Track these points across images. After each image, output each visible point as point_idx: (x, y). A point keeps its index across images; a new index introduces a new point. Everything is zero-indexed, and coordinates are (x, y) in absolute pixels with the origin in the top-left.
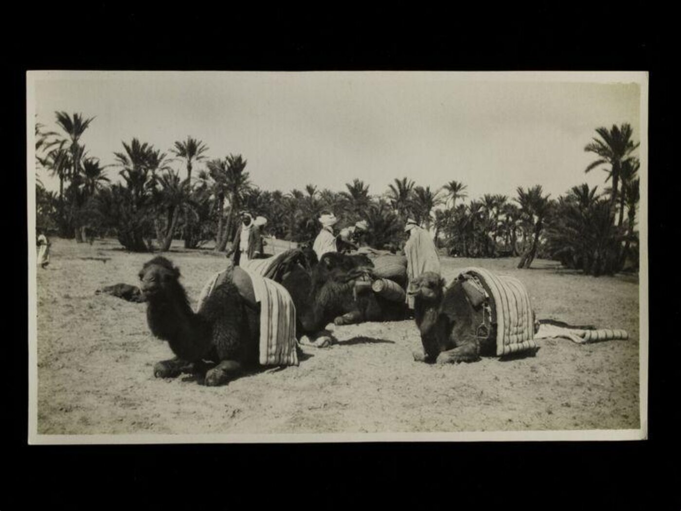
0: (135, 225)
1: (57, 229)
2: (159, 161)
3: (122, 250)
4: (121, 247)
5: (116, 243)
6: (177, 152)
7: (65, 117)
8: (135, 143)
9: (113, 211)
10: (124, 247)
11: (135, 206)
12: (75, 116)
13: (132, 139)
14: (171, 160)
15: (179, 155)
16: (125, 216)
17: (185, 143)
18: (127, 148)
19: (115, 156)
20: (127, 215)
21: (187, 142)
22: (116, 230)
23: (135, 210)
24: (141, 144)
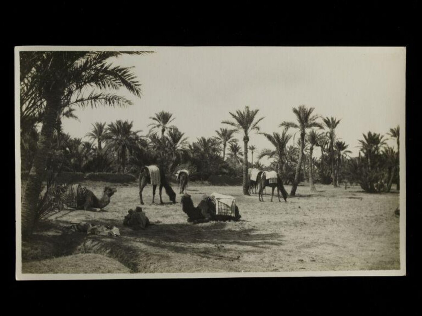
0: (370, 179)
1: (320, 179)
2: (380, 140)
3: (363, 192)
4: (362, 190)
5: (359, 188)
6: (391, 135)
7: (327, 120)
8: (370, 134)
9: (358, 171)
10: (364, 190)
11: (370, 168)
12: (332, 119)
13: (368, 132)
14: (387, 139)
15: (392, 136)
16: (364, 174)
17: (395, 129)
18: (365, 137)
19: (359, 142)
20: (366, 173)
21: (396, 129)
22: (360, 181)
23: (370, 170)
24: (373, 134)
